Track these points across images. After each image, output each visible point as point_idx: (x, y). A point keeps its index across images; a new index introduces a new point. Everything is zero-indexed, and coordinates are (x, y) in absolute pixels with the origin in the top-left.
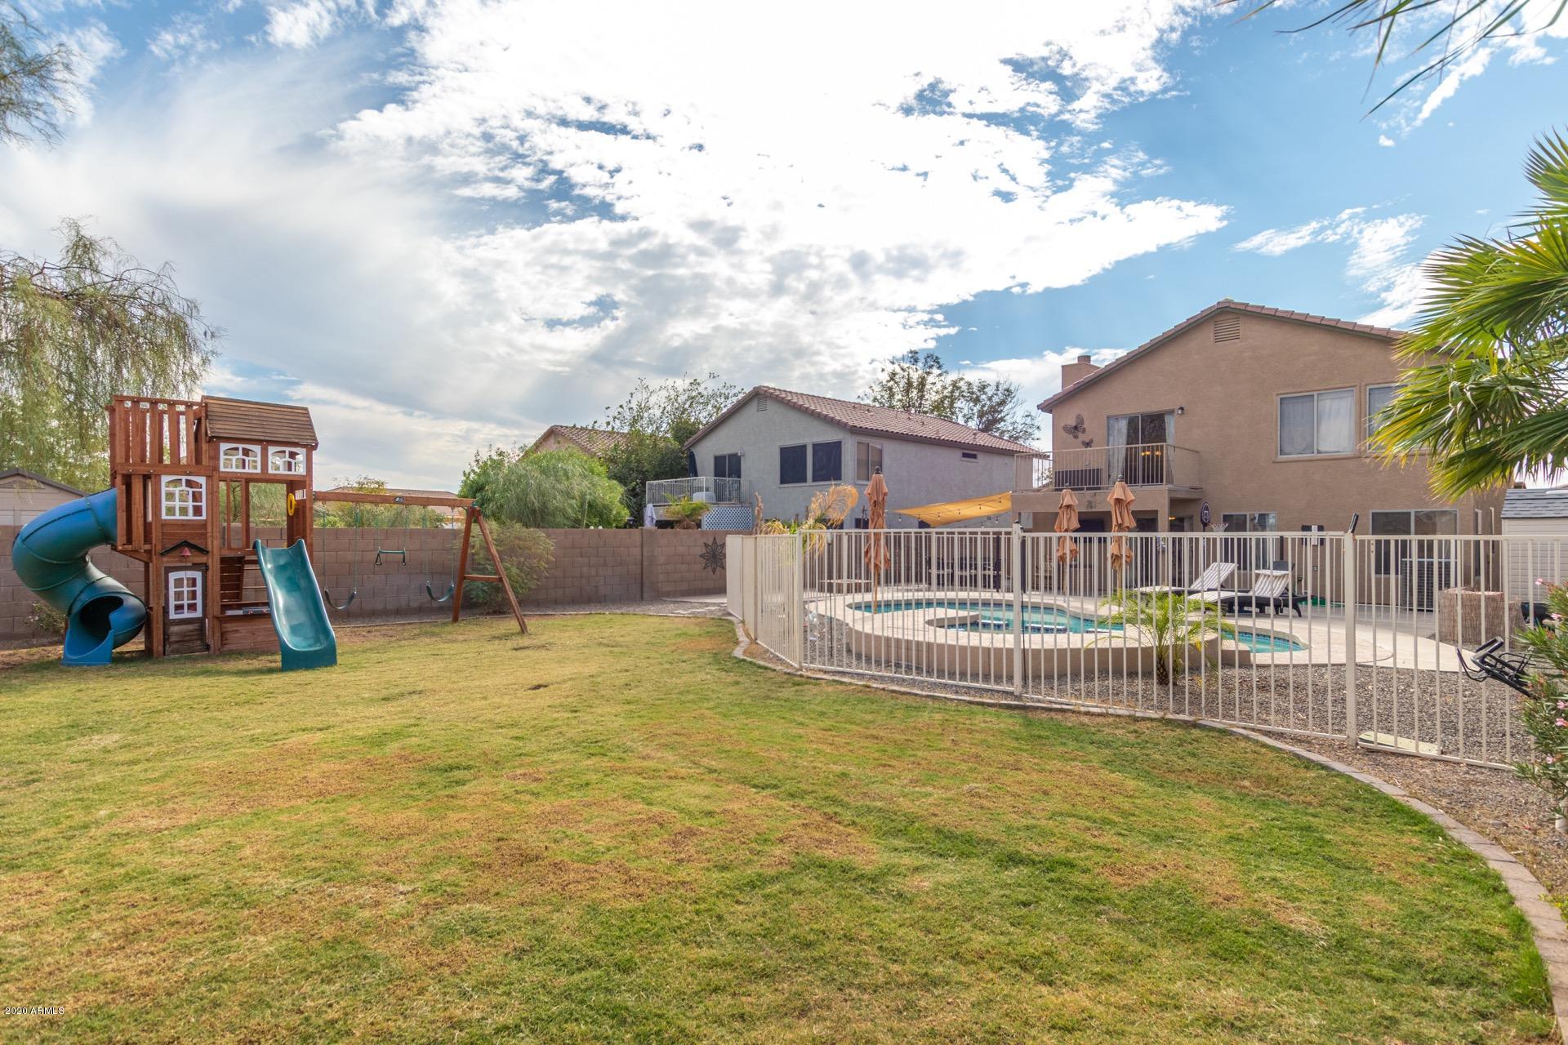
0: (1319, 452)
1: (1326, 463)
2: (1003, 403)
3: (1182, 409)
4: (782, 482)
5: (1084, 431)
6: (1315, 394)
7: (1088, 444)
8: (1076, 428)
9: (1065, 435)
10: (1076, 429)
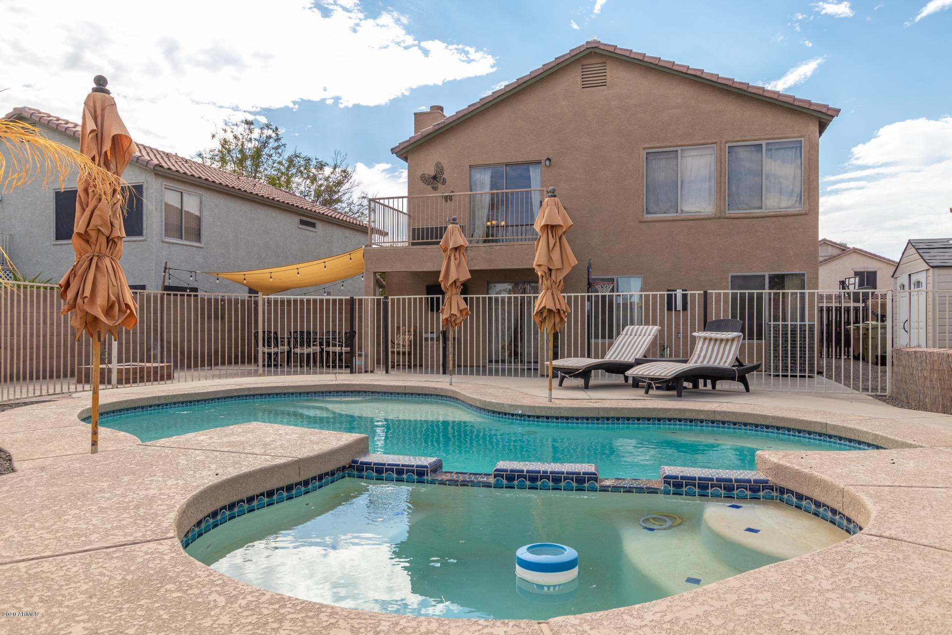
0: (682, 211)
1: (689, 224)
2: (340, 183)
3: (549, 160)
4: (57, 238)
5: (444, 182)
6: (679, 149)
7: (448, 198)
8: (435, 178)
9: (423, 186)
10: (435, 180)
